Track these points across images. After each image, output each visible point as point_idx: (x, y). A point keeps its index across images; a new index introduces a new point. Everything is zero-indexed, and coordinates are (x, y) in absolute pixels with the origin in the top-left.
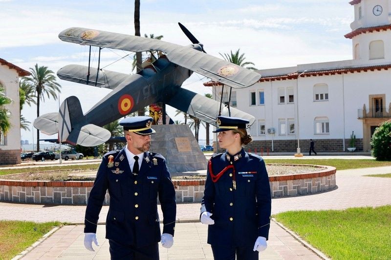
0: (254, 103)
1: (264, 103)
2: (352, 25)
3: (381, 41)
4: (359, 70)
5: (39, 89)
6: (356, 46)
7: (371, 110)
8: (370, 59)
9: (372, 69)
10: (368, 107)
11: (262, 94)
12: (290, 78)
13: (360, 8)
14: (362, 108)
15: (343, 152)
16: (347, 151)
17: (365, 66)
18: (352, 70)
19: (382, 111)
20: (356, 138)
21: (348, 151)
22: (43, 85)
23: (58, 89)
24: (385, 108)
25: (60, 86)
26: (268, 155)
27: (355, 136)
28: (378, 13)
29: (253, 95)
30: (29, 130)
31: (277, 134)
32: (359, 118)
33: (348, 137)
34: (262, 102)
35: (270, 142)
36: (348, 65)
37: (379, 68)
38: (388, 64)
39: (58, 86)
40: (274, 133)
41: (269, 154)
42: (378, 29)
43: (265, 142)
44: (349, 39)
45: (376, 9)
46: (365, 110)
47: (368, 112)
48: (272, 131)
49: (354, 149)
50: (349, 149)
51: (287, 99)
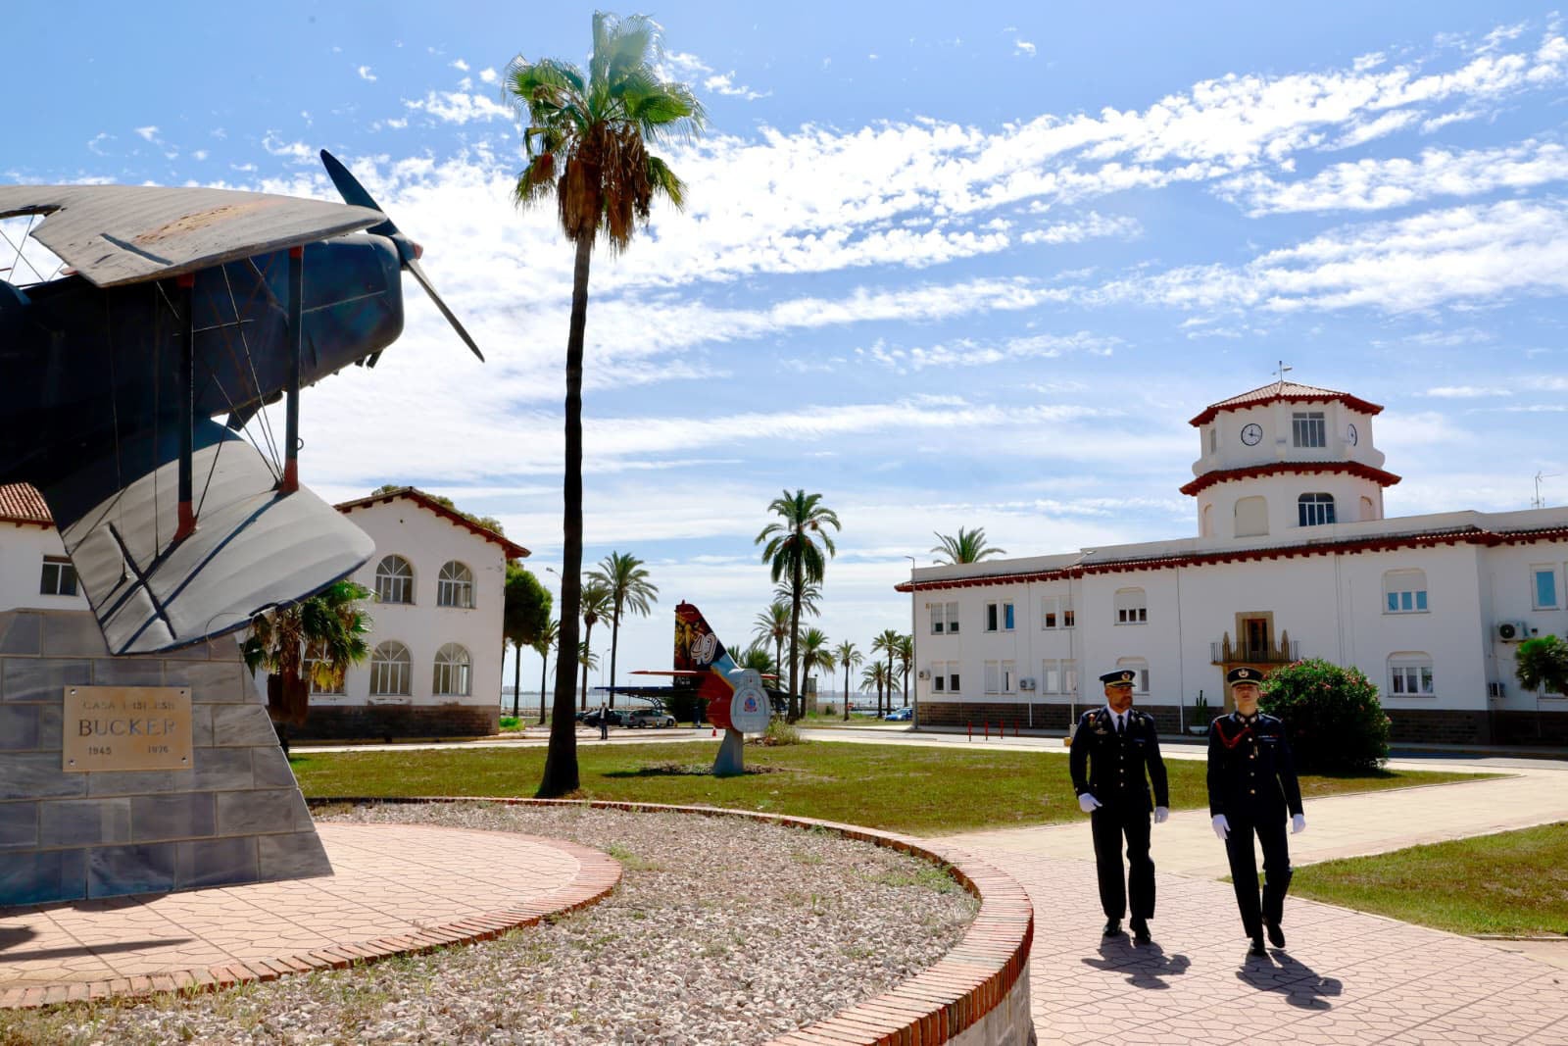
0: (993, 626)
1: (1012, 627)
2: (1196, 466)
3: (1261, 497)
4: (1212, 559)
5: (619, 596)
6: (1205, 511)
7: (1242, 645)
8: (1237, 537)
9: (1242, 556)
10: (1233, 640)
11: (1009, 609)
12: (1065, 575)
13: (1213, 432)
14: (1221, 641)
15: (1180, 734)
16: (1188, 732)
17: (1226, 551)
18: (1197, 559)
19: (1265, 648)
20: (1209, 705)
21: (1191, 734)
22: (626, 588)
23: (651, 595)
24: (1273, 643)
25: (654, 588)
26: (1017, 735)
27: (1205, 702)
28: (1253, 440)
29: (992, 609)
30: (596, 669)
31: (1039, 690)
32: (1215, 663)
33: (1191, 702)
34: (1010, 624)
35: (1025, 707)
36: (1189, 549)
37: (1257, 555)
38: (1278, 546)
39: (650, 590)
40: (1033, 689)
41: (1020, 732)
42: (1253, 472)
43: (1015, 707)
44: (1189, 496)
45: (1248, 431)
46: (1226, 646)
47: (1234, 648)
48: (1029, 685)
49: (1204, 729)
50: (1193, 729)
51: (1060, 620)
